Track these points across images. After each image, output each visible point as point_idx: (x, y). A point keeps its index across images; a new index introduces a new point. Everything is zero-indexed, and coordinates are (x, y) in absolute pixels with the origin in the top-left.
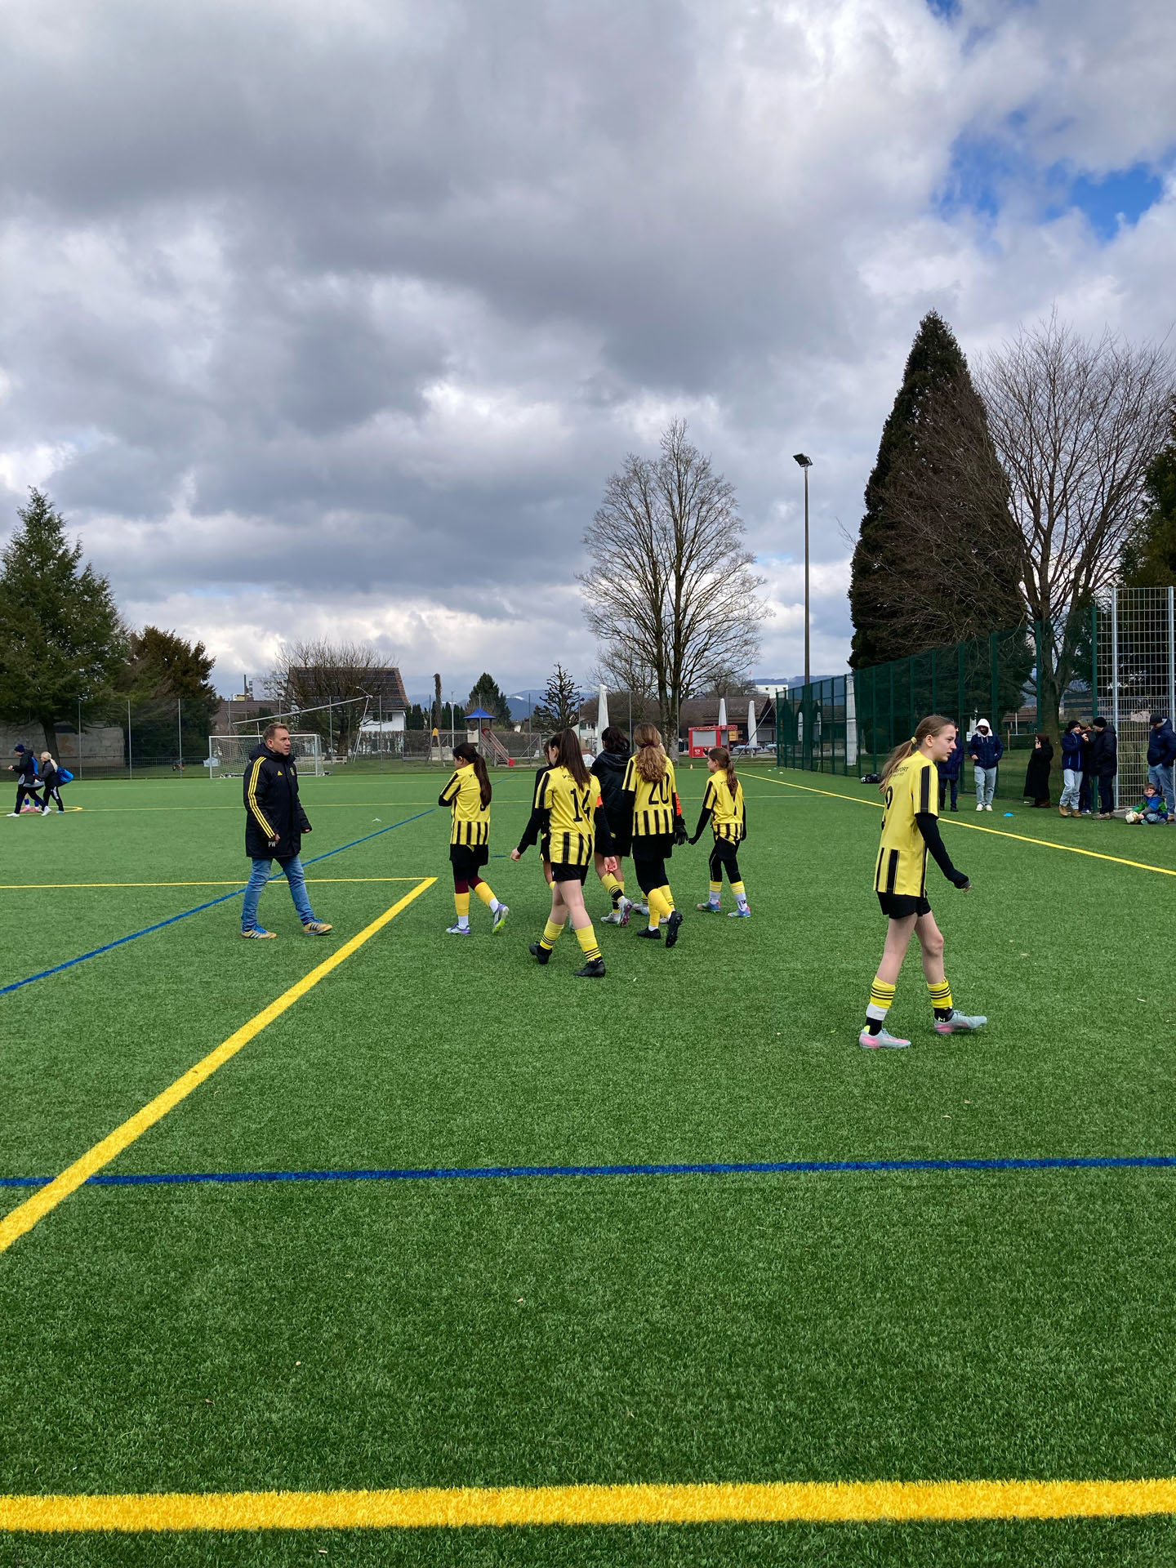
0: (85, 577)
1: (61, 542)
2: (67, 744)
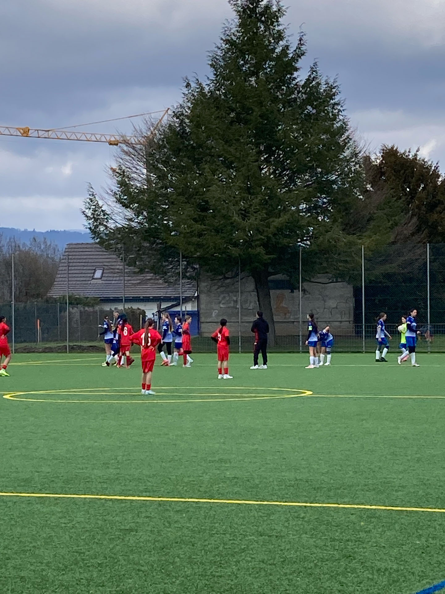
0: (309, 81)
2: (283, 304)
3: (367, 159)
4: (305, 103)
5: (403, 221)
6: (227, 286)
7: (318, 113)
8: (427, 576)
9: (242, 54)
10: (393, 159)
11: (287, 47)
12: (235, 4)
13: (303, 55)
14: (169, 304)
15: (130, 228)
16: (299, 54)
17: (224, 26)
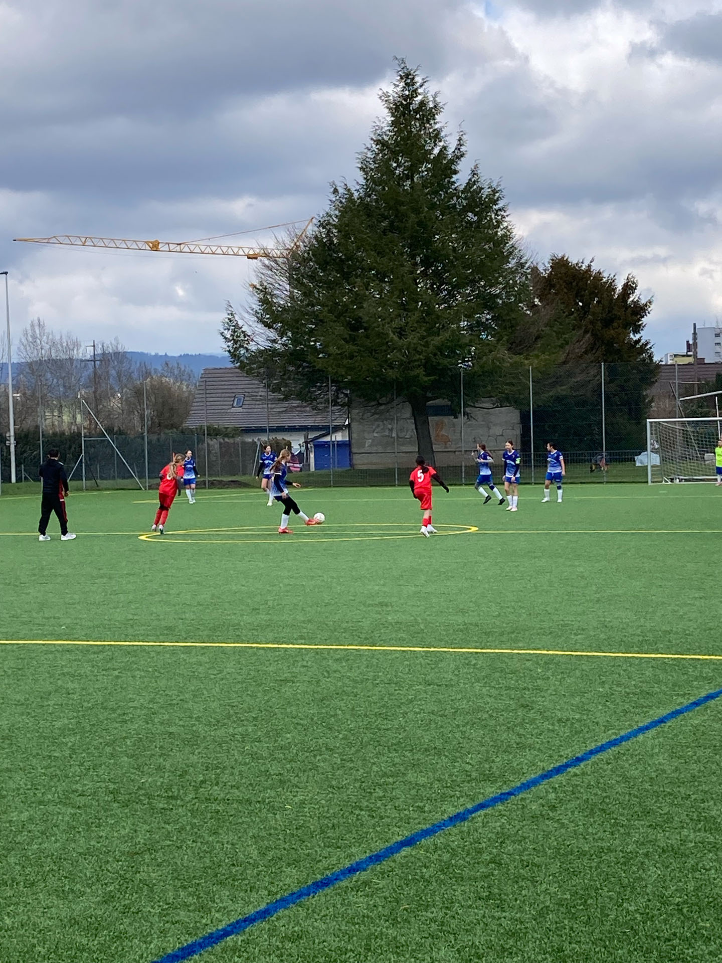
0: (470, 184)
1: (436, 136)
2: (443, 432)
3: (535, 270)
4: (465, 210)
5: (575, 339)
6: (381, 413)
7: (480, 220)
8: (613, 727)
9: (395, 154)
10: (563, 270)
11: (445, 148)
12: (386, 101)
13: (462, 156)
14: (317, 434)
15: (274, 352)
16: (459, 156)
17: (374, 124)
